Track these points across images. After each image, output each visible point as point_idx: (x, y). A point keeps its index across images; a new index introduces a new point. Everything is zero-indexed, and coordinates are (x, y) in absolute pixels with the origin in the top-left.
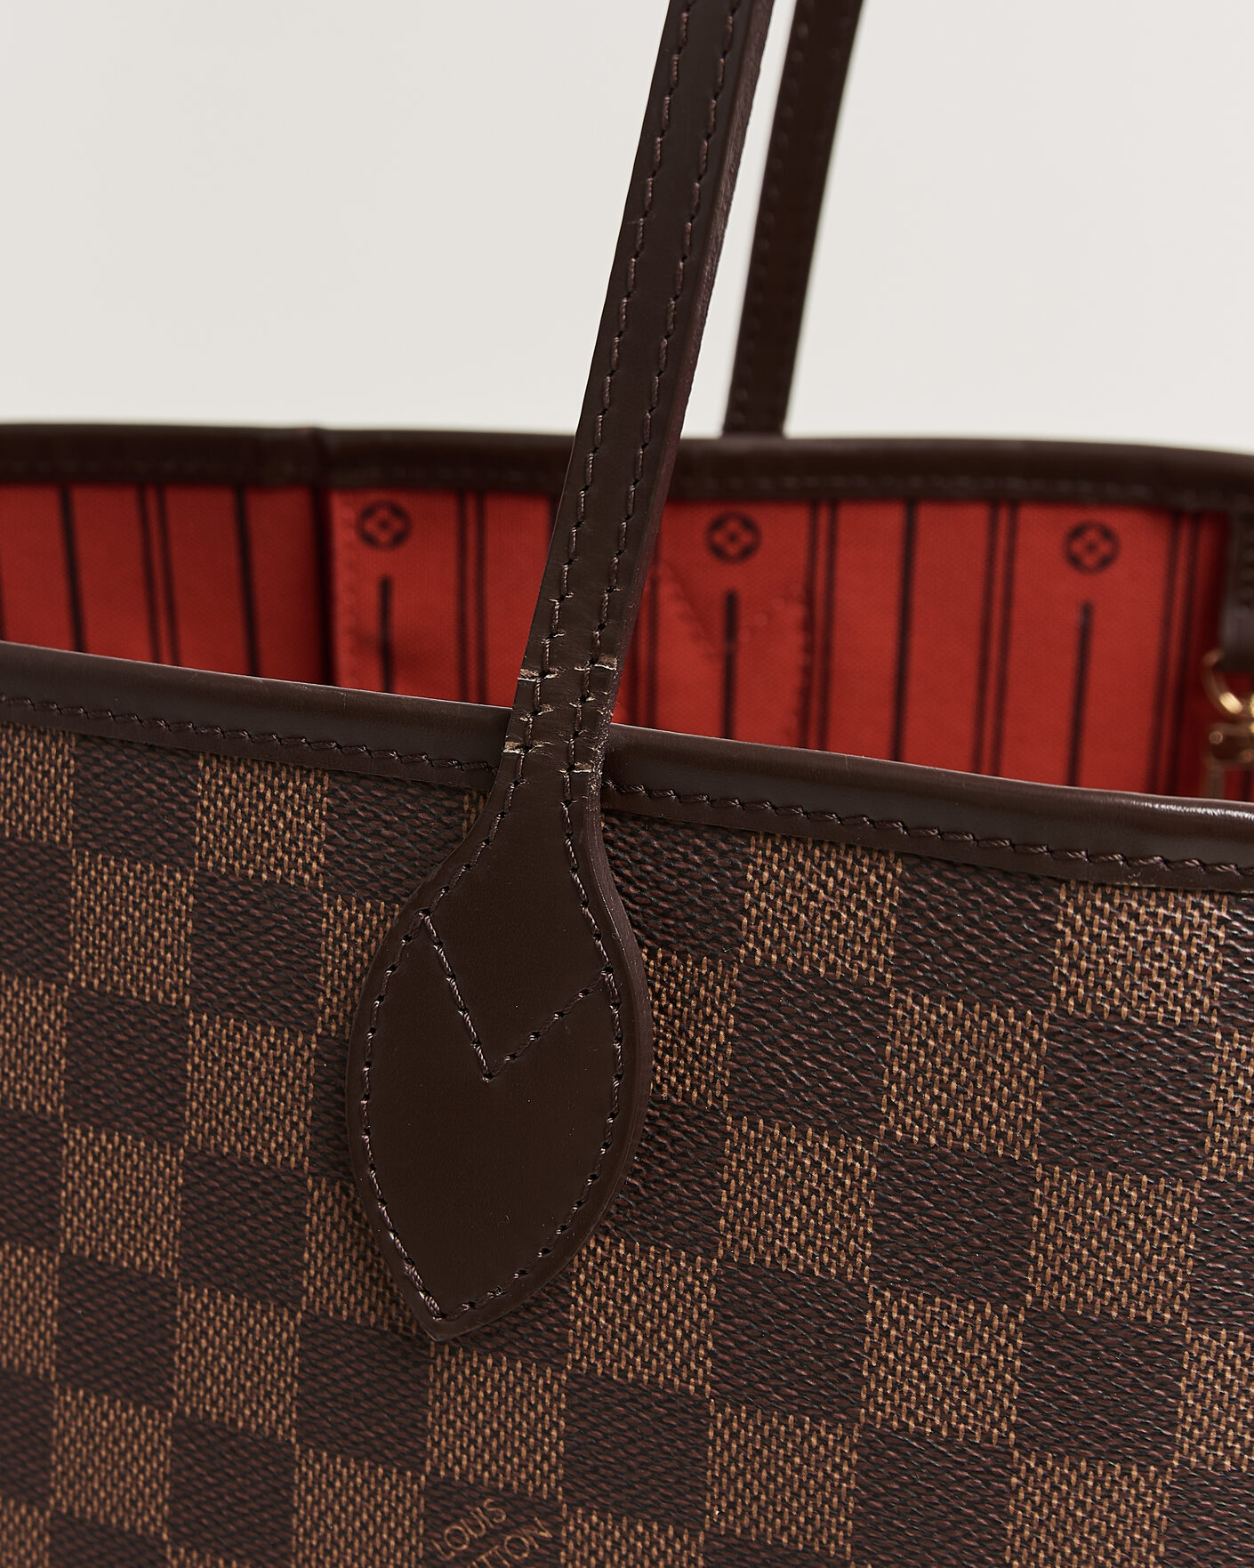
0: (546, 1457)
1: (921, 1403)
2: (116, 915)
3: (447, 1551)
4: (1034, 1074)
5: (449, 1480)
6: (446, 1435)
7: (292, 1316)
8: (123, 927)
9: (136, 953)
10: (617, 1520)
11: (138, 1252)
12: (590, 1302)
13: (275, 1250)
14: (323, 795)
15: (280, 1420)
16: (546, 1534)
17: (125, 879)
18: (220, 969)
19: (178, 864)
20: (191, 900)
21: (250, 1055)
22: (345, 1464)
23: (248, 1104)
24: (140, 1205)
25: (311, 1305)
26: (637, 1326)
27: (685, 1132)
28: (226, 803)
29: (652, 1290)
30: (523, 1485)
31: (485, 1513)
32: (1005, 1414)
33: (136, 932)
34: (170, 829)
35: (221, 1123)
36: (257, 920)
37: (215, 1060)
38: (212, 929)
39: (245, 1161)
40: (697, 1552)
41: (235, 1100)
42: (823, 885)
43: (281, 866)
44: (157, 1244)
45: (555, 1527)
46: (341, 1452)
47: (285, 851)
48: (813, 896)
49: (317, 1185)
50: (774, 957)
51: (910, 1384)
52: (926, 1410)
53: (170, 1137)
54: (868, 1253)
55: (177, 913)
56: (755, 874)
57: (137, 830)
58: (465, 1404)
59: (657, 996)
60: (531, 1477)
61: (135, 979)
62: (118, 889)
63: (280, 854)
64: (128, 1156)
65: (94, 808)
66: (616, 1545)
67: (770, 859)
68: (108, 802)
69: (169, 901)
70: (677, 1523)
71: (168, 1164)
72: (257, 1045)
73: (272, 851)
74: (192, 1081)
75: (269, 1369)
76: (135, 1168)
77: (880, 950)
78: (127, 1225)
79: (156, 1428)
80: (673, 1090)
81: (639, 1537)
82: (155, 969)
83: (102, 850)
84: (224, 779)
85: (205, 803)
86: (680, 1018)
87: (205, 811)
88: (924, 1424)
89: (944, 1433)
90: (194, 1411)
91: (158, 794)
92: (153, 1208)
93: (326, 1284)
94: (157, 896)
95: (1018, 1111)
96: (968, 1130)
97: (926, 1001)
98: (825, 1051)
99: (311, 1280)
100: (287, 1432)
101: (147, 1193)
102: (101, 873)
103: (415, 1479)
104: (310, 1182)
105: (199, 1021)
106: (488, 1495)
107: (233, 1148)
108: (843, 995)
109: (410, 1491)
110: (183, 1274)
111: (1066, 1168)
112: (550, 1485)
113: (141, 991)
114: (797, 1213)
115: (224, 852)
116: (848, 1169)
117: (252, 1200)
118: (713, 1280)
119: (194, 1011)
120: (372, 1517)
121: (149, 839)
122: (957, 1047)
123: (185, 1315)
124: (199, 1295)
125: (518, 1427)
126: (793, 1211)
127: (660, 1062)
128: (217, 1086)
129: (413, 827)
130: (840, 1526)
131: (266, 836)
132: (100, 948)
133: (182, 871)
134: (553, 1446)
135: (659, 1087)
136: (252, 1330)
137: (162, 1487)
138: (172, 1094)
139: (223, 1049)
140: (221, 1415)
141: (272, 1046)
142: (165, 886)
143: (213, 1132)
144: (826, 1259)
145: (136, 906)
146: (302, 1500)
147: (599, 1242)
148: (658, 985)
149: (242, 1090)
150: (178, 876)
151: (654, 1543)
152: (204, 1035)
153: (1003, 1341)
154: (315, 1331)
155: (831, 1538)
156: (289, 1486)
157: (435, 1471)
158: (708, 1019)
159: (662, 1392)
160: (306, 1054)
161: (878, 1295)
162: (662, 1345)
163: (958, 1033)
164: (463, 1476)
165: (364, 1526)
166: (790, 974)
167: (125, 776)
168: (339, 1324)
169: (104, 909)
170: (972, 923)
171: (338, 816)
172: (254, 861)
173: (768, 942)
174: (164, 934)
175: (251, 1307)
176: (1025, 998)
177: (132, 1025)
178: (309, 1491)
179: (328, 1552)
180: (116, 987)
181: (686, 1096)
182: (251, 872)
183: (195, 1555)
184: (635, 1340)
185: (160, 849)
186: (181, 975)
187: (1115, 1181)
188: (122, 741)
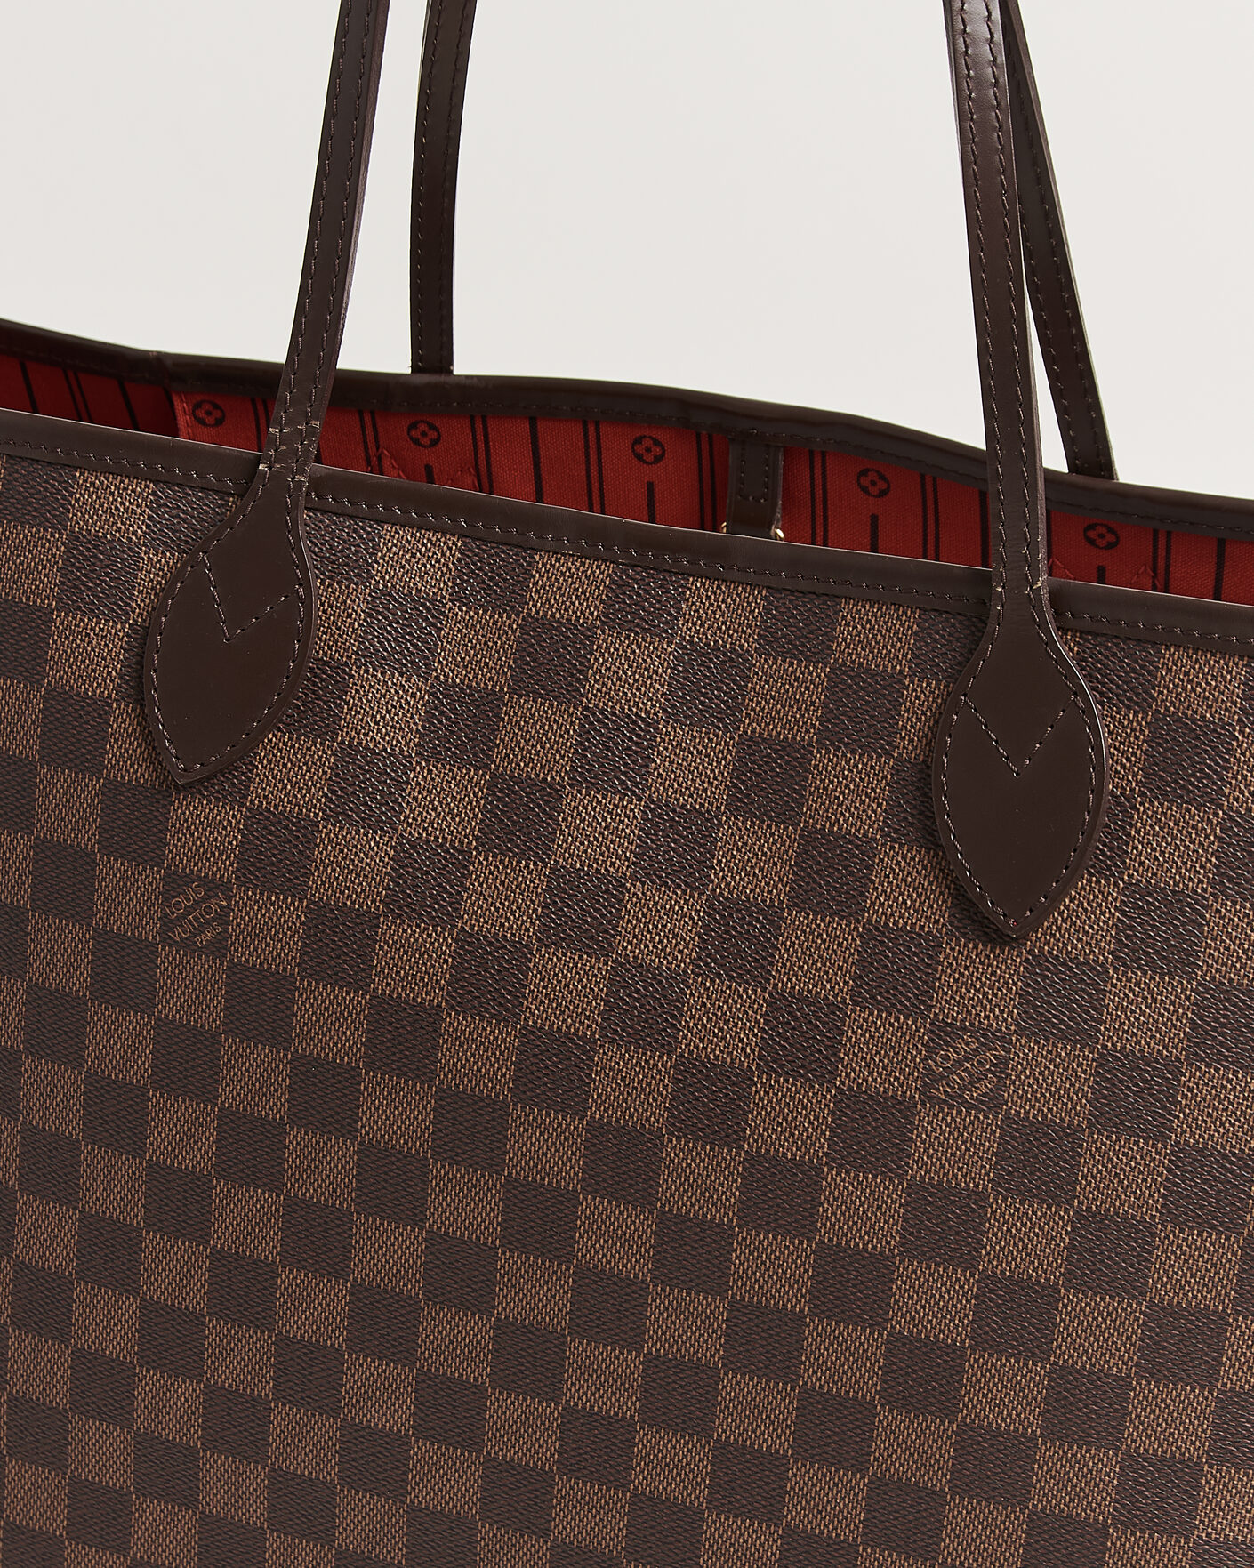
0: (228, 857)
1: (431, 823)
2: (18, 556)
3: (173, 913)
4: (511, 647)
5: (175, 872)
6: (176, 846)
7: (98, 781)
8: (22, 563)
9: (27, 578)
10: (262, 894)
11: (18, 745)
12: (265, 768)
13: (90, 744)
14: (149, 494)
15: (89, 839)
16: (224, 903)
17: (25, 536)
18: (76, 587)
19: (57, 529)
20: (63, 548)
21: (88, 635)
22: (122, 864)
23: (83, 662)
24: (19, 720)
25: (108, 775)
26: (288, 780)
27: (328, 676)
28: (90, 496)
29: (300, 761)
30: (214, 874)
31: (194, 891)
32: (472, 830)
33: (29, 566)
34: (55, 510)
35: (66, 673)
36: (101, 560)
37: (66, 638)
38: (73, 564)
39: (78, 694)
40: (302, 912)
41: (76, 660)
42: (420, 551)
43: (120, 532)
44: (28, 741)
45: (229, 899)
46: (122, 857)
47: (122, 523)
48: (413, 556)
49: (119, 707)
50: (389, 585)
51: (427, 812)
52: (433, 827)
53: (37, 681)
54: (417, 740)
55: (54, 556)
56: (384, 543)
57: (35, 510)
58: (188, 828)
59: (322, 605)
60: (219, 869)
61: (25, 592)
62: (21, 542)
63: (119, 525)
64: (14, 692)
65: (13, 497)
66: (260, 909)
67: (394, 537)
68: (20, 493)
69: (49, 549)
70: (293, 896)
71: (35, 696)
72: (93, 629)
73: (115, 523)
74: (52, 649)
75: (85, 811)
76: (17, 699)
77: (445, 583)
78: (12, 731)
79: (25, 845)
80: (325, 654)
81: (273, 904)
82: (37, 587)
83: (14, 520)
84: (91, 483)
85: (78, 496)
86: (334, 615)
87: (77, 500)
88: (430, 835)
89: (440, 841)
90: (45, 835)
91: (51, 490)
92: (26, 721)
93: (118, 762)
94: (43, 546)
95: (501, 666)
96: (476, 676)
97: (464, 609)
98: (410, 634)
99: (110, 760)
100: (93, 846)
101: (23, 713)
102: (12, 533)
103: (158, 872)
104: (114, 705)
105: (60, 616)
106: (196, 881)
107: (71, 687)
108: (423, 605)
109: (156, 878)
110: (42, 758)
111: (520, 696)
112: (229, 875)
113: (28, 599)
114: (383, 718)
115: (86, 523)
116: (413, 696)
117: (81, 716)
118: (333, 754)
119: (58, 610)
120: (135, 894)
121: (42, 515)
122: (477, 633)
123: (42, 781)
124: (49, 770)
125: (215, 840)
126: (381, 717)
127: (320, 639)
128: (66, 652)
129: (199, 513)
130: (379, 894)
131: (112, 515)
132: (7, 574)
133: (60, 533)
134: (233, 850)
135: (318, 652)
136: (75, 790)
137: (27, 878)
138: (40, 657)
139: (73, 633)
140: (59, 837)
141: (101, 630)
142: (49, 541)
143: (61, 678)
144: (394, 743)
145: (30, 551)
146: (100, 885)
147: (275, 735)
148: (323, 599)
149: (81, 654)
150: (57, 535)
151: (280, 907)
152: (62, 624)
153: (477, 790)
154: (112, 790)
155: (373, 901)
156: (94, 877)
157: (169, 867)
158: (349, 616)
159: (296, 818)
160: (121, 634)
161: (419, 763)
162: (300, 790)
163: (478, 626)
164: (184, 869)
165: (131, 899)
166: (397, 594)
167: (32, 480)
168: (123, 784)
169: (12, 553)
170: (493, 571)
171: (157, 505)
172: (103, 528)
173: (387, 577)
174: (44, 568)
175: (76, 776)
176: (513, 608)
177: (21, 618)
178: (104, 879)
179: (112, 914)
180: (14, 597)
181: (332, 657)
182: (101, 534)
183: (44, 916)
184: (286, 788)
185: (48, 520)
186: (51, 590)
187: (542, 704)
188: (32, 460)
